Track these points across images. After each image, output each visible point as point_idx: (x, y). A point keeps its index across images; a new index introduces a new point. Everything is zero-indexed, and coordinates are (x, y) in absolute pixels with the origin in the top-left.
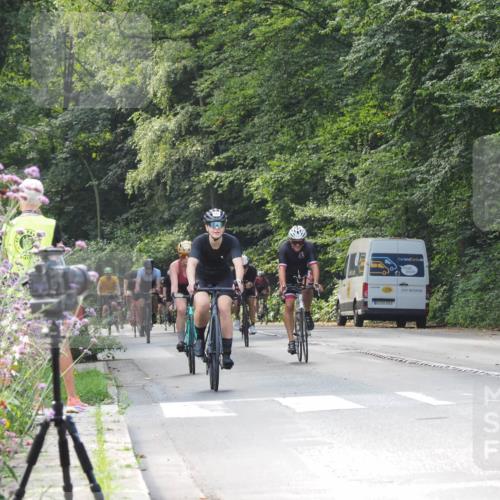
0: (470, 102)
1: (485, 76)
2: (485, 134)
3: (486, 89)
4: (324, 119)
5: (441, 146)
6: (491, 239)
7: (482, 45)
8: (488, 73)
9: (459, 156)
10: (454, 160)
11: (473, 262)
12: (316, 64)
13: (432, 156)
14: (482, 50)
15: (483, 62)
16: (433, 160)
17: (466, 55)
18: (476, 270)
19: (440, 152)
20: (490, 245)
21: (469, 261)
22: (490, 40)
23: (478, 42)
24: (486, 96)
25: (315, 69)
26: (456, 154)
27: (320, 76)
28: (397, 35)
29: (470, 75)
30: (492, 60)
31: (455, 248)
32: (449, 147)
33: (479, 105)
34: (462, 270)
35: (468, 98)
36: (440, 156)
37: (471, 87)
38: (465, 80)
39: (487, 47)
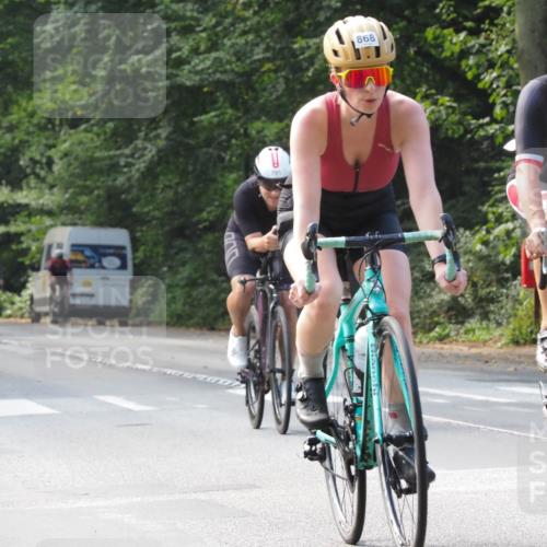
0: (179, 80)
1: (195, 51)
2: (195, 116)
3: (197, 65)
4: (19, 95)
5: (147, 128)
6: (200, 230)
7: (192, 18)
8: (198, 48)
9: (167, 138)
10: (161, 143)
11: (181, 255)
12: (10, 34)
13: (137, 138)
14: (193, 23)
15: (194, 36)
16: (139, 143)
17: (175, 29)
18: (184, 264)
19: (146, 134)
20: (200, 237)
21: (177, 254)
22: (202, 13)
23: (189, 14)
24: (197, 73)
25: (10, 40)
26: (164, 135)
27: (14, 47)
28: (100, 4)
29: (179, 49)
30: (204, 35)
31: (161, 238)
32: (156, 129)
33: (188, 83)
34: (169, 263)
35: (177, 76)
36: (146, 138)
37: (180, 63)
38: (174, 55)
39: (197, 20)
